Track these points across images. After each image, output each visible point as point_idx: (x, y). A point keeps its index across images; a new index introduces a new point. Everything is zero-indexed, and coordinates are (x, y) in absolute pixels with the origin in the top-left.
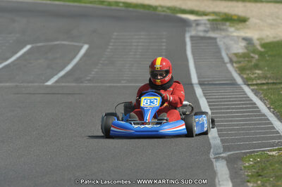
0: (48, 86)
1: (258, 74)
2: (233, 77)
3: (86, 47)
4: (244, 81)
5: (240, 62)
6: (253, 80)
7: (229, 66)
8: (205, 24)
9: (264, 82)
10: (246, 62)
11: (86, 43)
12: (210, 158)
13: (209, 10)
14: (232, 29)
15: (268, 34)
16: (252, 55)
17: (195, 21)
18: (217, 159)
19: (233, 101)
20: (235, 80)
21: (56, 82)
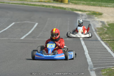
0: (22, 40)
1: (107, 36)
2: (96, 37)
3: (37, 24)
4: (101, 39)
5: (99, 31)
6: (105, 39)
7: (95, 33)
8: (85, 15)
9: (109, 40)
10: (102, 31)
11: (37, 22)
12: (88, 70)
13: (87, 10)
14: (96, 18)
15: (111, 20)
16: (104, 28)
17: (81, 14)
18: (91, 70)
19: (97, 47)
20: (97, 39)
21: (25, 38)
